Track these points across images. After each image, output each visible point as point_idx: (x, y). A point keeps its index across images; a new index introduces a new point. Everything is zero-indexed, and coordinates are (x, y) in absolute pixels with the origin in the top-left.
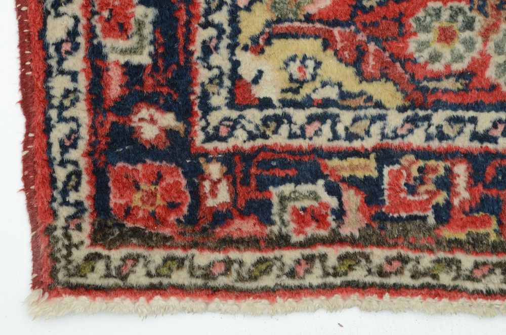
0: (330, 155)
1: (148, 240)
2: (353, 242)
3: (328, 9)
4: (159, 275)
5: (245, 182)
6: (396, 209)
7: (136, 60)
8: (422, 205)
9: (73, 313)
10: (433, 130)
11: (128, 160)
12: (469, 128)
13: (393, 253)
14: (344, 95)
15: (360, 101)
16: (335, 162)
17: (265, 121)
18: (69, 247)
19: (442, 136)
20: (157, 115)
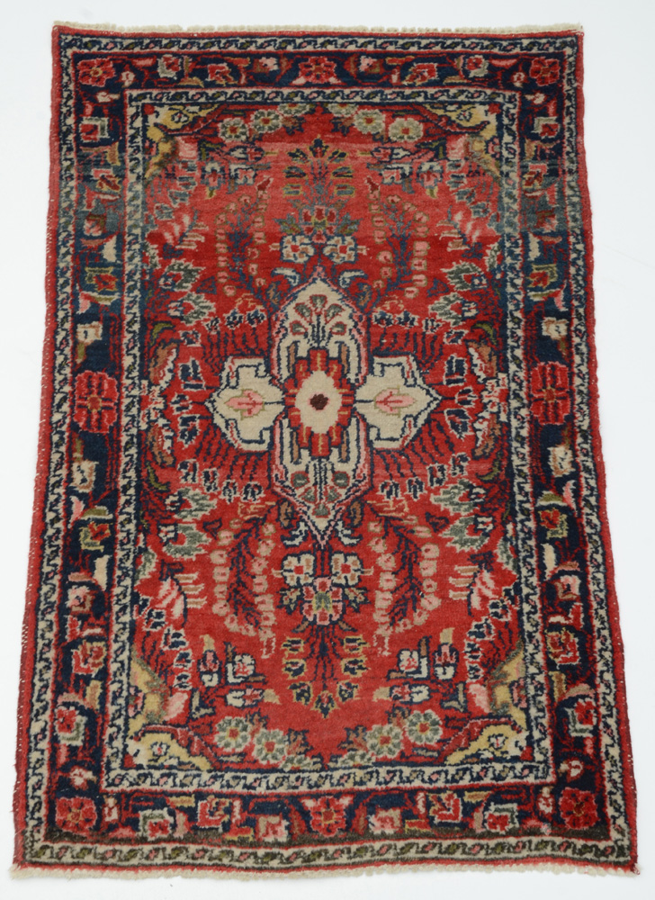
0: (171, 794)
1: (74, 839)
2: (179, 841)
3: (175, 719)
4: (78, 857)
5: (126, 809)
6: (202, 823)
7: (75, 743)
8: (216, 822)
9: (32, 877)
10: (224, 782)
11: (66, 796)
12: (243, 782)
13: (200, 847)
14: (181, 763)
15: (189, 767)
16: (174, 799)
17: (139, 776)
18: (33, 842)
19: (229, 786)
20: (83, 772)
